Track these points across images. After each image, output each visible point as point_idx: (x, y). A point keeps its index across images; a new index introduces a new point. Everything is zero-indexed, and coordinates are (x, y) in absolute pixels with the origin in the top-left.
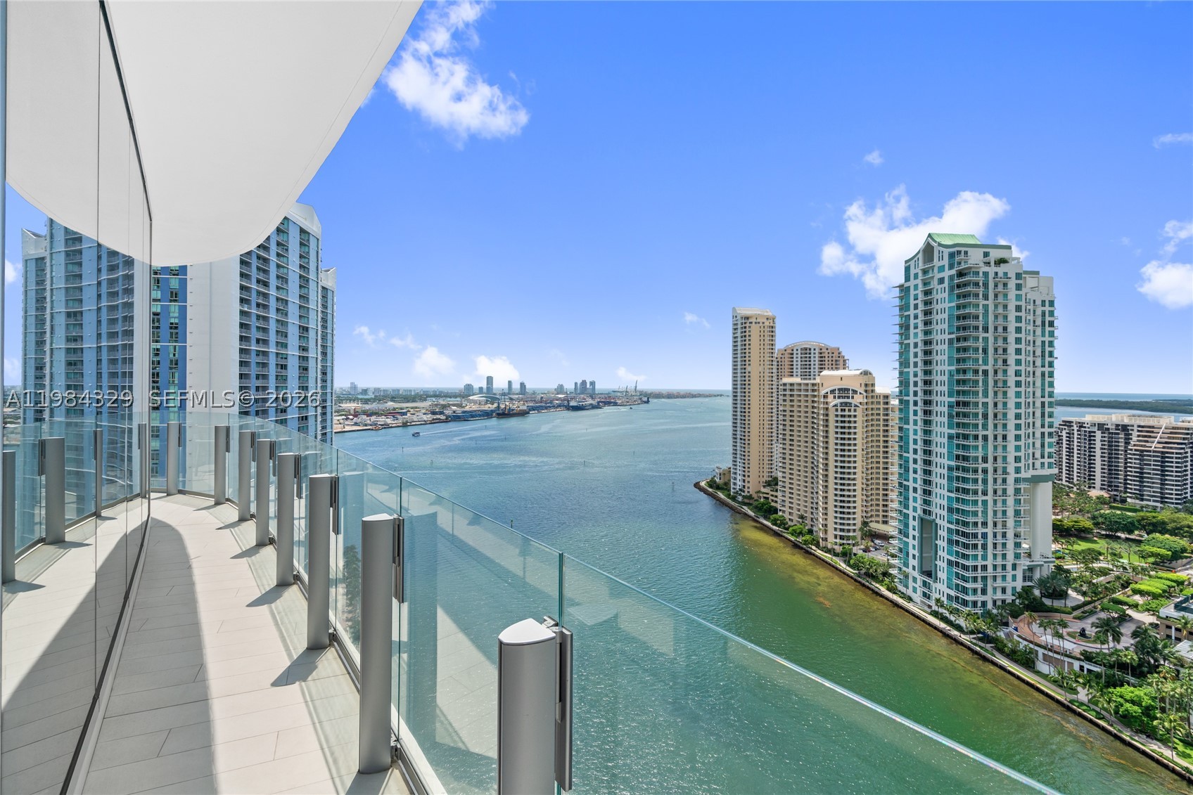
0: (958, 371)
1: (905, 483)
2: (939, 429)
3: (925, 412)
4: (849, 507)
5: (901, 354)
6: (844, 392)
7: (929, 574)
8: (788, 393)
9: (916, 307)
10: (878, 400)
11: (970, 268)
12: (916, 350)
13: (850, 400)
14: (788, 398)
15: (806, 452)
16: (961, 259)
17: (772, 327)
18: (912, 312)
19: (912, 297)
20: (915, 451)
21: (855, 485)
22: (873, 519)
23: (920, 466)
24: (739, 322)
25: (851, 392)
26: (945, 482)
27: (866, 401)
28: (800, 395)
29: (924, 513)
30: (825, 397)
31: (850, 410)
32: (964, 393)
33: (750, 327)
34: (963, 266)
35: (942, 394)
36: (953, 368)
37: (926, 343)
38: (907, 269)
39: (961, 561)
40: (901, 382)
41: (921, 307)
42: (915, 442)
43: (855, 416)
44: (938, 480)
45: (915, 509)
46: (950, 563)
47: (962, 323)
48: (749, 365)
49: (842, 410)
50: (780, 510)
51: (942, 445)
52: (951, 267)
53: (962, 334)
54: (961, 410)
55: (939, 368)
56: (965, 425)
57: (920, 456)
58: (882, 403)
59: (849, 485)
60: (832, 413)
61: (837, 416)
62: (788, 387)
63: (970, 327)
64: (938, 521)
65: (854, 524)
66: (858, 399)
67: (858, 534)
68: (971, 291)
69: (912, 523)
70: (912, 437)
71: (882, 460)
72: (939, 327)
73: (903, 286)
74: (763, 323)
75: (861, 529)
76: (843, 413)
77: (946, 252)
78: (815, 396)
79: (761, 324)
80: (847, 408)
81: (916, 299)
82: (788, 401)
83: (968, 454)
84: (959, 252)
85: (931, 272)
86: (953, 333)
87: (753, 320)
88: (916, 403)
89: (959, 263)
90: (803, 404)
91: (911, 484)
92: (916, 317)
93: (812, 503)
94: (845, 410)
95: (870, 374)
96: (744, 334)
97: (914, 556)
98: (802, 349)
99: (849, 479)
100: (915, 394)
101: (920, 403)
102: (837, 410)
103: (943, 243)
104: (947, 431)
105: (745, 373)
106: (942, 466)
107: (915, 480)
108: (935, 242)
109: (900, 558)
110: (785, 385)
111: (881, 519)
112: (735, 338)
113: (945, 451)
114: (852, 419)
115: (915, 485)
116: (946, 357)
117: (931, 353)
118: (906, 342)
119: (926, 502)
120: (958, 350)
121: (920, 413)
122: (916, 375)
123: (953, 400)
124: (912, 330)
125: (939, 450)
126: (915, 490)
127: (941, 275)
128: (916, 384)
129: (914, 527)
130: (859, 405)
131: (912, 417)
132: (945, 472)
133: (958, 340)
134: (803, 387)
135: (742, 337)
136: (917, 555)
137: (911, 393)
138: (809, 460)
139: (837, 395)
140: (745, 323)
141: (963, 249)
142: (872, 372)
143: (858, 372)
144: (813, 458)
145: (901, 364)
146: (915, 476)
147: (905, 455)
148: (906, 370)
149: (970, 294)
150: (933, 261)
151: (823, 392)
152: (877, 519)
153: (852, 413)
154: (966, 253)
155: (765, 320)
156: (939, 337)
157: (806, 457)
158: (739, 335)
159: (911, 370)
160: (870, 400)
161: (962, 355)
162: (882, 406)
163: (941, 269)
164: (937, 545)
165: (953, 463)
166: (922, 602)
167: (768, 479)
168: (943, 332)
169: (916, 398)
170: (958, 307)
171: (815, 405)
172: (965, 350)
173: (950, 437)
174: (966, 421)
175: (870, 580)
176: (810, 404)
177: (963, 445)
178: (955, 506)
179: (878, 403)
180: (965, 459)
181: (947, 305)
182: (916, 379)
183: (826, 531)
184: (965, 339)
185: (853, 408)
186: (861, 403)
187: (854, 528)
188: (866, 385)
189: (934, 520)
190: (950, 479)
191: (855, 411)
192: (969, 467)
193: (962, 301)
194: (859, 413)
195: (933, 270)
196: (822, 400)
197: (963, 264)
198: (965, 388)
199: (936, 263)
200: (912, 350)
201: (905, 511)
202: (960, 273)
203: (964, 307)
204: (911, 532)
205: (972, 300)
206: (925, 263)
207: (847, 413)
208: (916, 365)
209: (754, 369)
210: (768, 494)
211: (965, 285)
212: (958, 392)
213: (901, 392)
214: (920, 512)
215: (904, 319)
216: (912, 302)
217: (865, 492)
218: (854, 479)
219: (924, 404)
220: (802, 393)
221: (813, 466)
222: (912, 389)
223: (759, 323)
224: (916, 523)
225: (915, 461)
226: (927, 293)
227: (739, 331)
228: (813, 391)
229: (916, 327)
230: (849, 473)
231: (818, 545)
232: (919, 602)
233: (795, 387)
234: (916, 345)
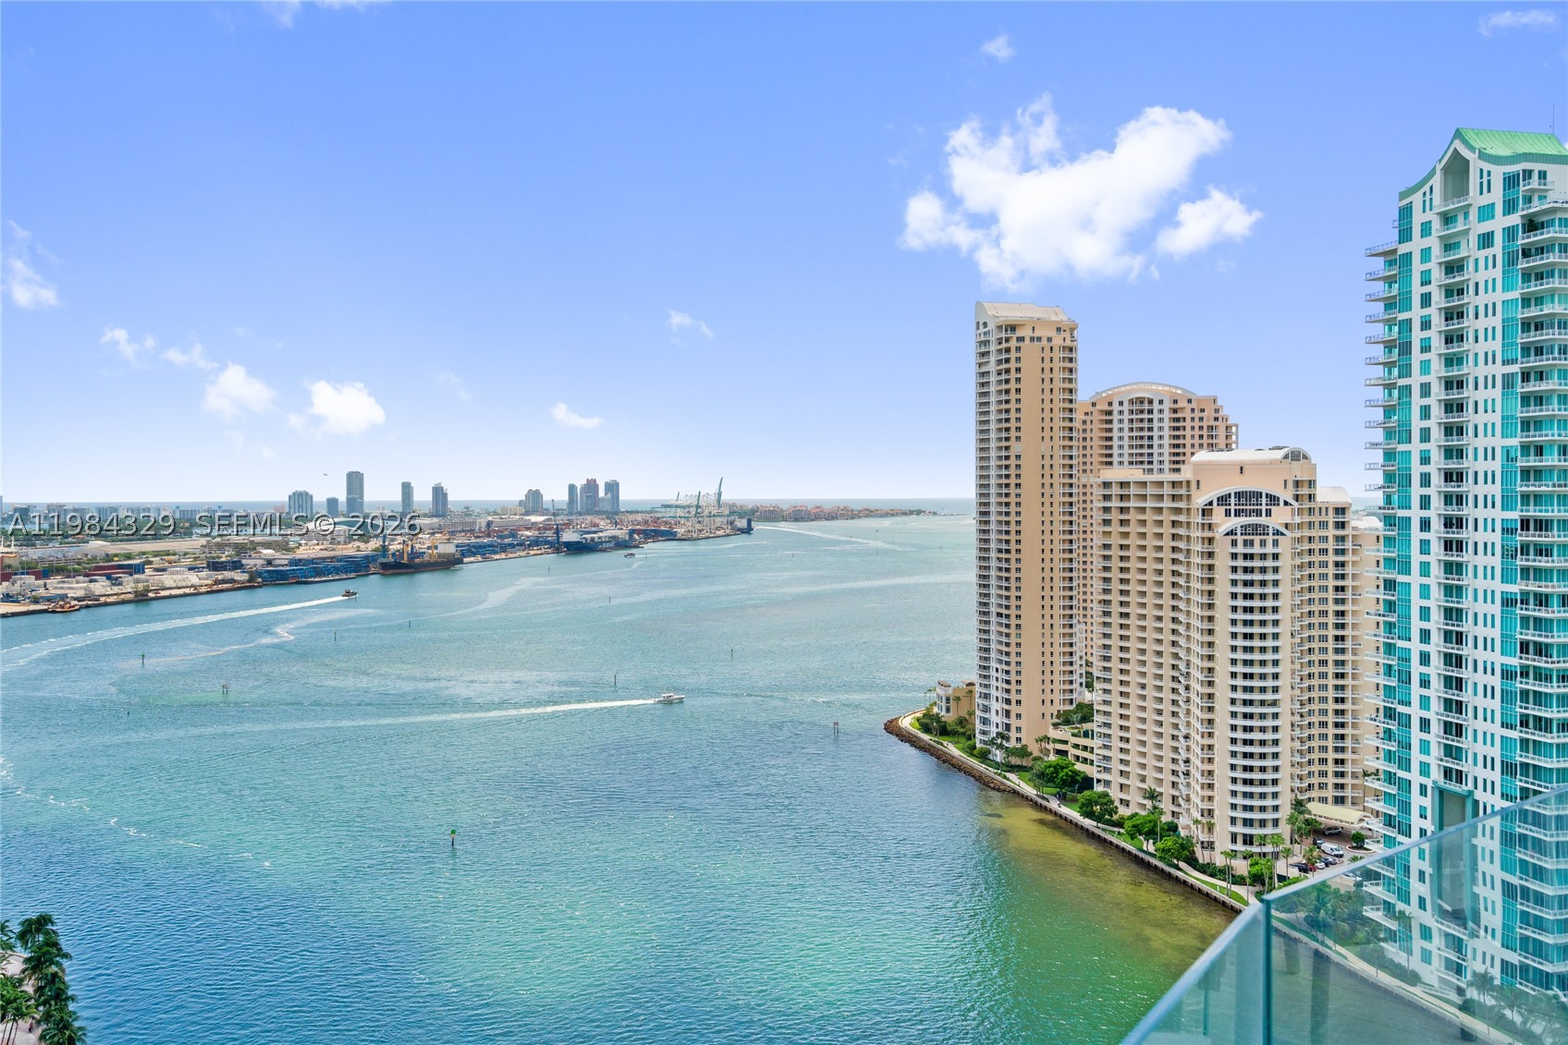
0: (1525, 448)
1: (1401, 709)
2: (1481, 584)
3: (1448, 545)
4: (1263, 769)
5: (1389, 411)
6: (1247, 501)
7: (1457, 916)
8: (1115, 503)
9: (1426, 300)
10: (1323, 518)
11: (1553, 210)
12: (1425, 401)
13: (1263, 520)
14: (1115, 516)
15: (1159, 641)
16: (1533, 190)
17: (1071, 350)
18: (1416, 313)
19: (1416, 279)
20: (1425, 635)
21: (1275, 716)
22: (1314, 794)
23: (1436, 668)
24: (993, 338)
25: (1264, 500)
26: (1496, 704)
27: (1298, 520)
28: (1143, 510)
29: (1445, 776)
30: (1206, 512)
31: (1263, 543)
32: (1538, 498)
33: (1018, 349)
34: (1537, 206)
35: (1488, 502)
36: (1514, 442)
37: (1453, 384)
38: (1406, 212)
39: (1534, 885)
40: (1389, 477)
41: (1438, 299)
42: (1425, 614)
43: (1276, 557)
44: (1480, 702)
45: (1425, 770)
46: (1508, 890)
47: (1534, 337)
48: (1018, 438)
49: (1245, 543)
50: (1099, 781)
51: (1488, 621)
52: (1510, 207)
53: (1534, 362)
54: (1532, 537)
55: (1481, 442)
56: (1540, 574)
57: (1436, 646)
58: (1331, 525)
59: (1263, 716)
60: (1223, 549)
61: (1234, 556)
62: (1115, 491)
63: (1552, 347)
64: (1479, 795)
65: (1276, 808)
66: (1280, 517)
67: (1285, 829)
68: (1554, 264)
69: (1417, 800)
70: (1416, 602)
71: (1331, 657)
72: (1482, 347)
73: (1395, 251)
74: (1050, 339)
75: (1291, 820)
76: (1249, 551)
77: (1498, 173)
78: (1178, 511)
79: (1044, 342)
80: (1257, 539)
81: (1426, 282)
82: (1115, 523)
83: (1549, 640)
84: (1528, 174)
85: (1460, 218)
86: (1514, 361)
87: (1026, 333)
88: (1425, 525)
89: (1528, 200)
90: (1151, 529)
91: (1415, 712)
92: (1426, 325)
93: (1174, 760)
94: (1252, 543)
95: (1305, 457)
96: (1004, 366)
97: (1422, 874)
98: (1131, 402)
99: (1262, 703)
100: (1425, 502)
101: (1436, 525)
102: (1234, 543)
103: (1489, 151)
104: (1499, 587)
105: (1007, 458)
106: (1489, 669)
107: (1425, 702)
108: (1472, 149)
109: (1389, 882)
110: (1107, 485)
111: (1330, 793)
112: (983, 374)
113: (1496, 633)
114: (1269, 563)
115: (1425, 714)
116: (1496, 418)
117: (1460, 408)
118: (1402, 382)
119: (1451, 752)
120: (1526, 399)
121: (1437, 548)
122: (1425, 460)
123: (1515, 515)
124: (1417, 356)
125: (1481, 631)
126: (1425, 724)
127: (1485, 227)
128: (1425, 479)
129: (1423, 809)
130: (1283, 530)
131: (1416, 558)
132: (1496, 681)
133: (1526, 377)
134: (1150, 491)
135: (999, 374)
136: (1429, 871)
137: (1415, 502)
138: (1167, 660)
139: (1233, 508)
140: (1007, 340)
141: (1536, 167)
142: (1310, 454)
143: (1279, 454)
144: (1176, 656)
145: (1389, 433)
146: (1425, 692)
147: (1401, 644)
148: (1401, 448)
149: (1553, 271)
150: (1468, 194)
151: (1200, 500)
152: (1323, 794)
153: (1269, 549)
154: (1543, 175)
155: (1053, 333)
156: (1482, 371)
157: (1159, 654)
158: (992, 367)
159: (1415, 447)
160: (1307, 519)
161: (1534, 412)
162: (1332, 532)
163: (1486, 213)
164: (1474, 847)
165: (1514, 662)
166: (1442, 980)
167: (1062, 708)
168: (1489, 358)
169: (1425, 513)
170: (1526, 301)
171: (1182, 531)
172: (1540, 399)
173: (1508, 602)
174: (1543, 563)
175: (1320, 936)
176: (1167, 530)
177: (1535, 619)
178: (1519, 758)
179: (1324, 525)
180: (1541, 650)
181: (1499, 296)
182: (1425, 469)
183: (1210, 828)
184: (1541, 376)
185: (1270, 539)
186: (1287, 526)
187: (1275, 816)
188: (1297, 484)
189: (1471, 793)
190: (1507, 697)
191: (1276, 543)
192: (1551, 670)
193: (1534, 287)
194: (1285, 547)
195: (1466, 215)
196: (1199, 520)
197: (1535, 201)
198: (1543, 488)
199: (1476, 199)
200: (1417, 401)
201: (1401, 774)
202: (1531, 222)
203: (1539, 300)
204: (1416, 823)
205: (1557, 285)
206: (1446, 199)
207: (1257, 549)
208: (1425, 435)
209: (1030, 448)
210: (1066, 742)
211: (1541, 250)
212: (1526, 498)
213: (1388, 499)
214: (1436, 775)
215: (1396, 329)
216: (1417, 290)
217: (1297, 732)
218: (1274, 703)
219: (1446, 526)
220: (1149, 504)
221: (1176, 674)
222: (1416, 491)
223: (1039, 339)
224: (1427, 802)
225: (1425, 659)
226: (1452, 268)
227: (993, 359)
228: (1174, 498)
229: (1426, 348)
230: (1263, 690)
231: (1192, 861)
232: (1436, 984)
233: (1133, 490)
234: (1425, 390)
